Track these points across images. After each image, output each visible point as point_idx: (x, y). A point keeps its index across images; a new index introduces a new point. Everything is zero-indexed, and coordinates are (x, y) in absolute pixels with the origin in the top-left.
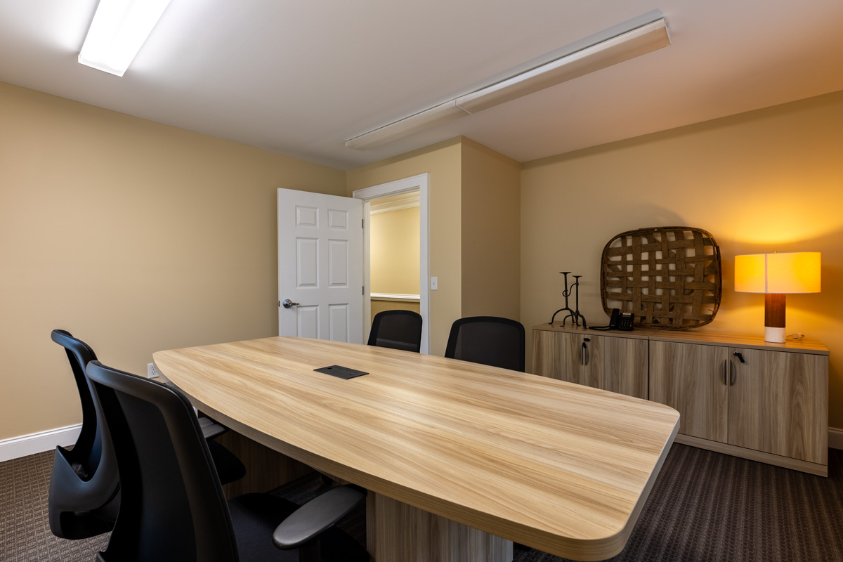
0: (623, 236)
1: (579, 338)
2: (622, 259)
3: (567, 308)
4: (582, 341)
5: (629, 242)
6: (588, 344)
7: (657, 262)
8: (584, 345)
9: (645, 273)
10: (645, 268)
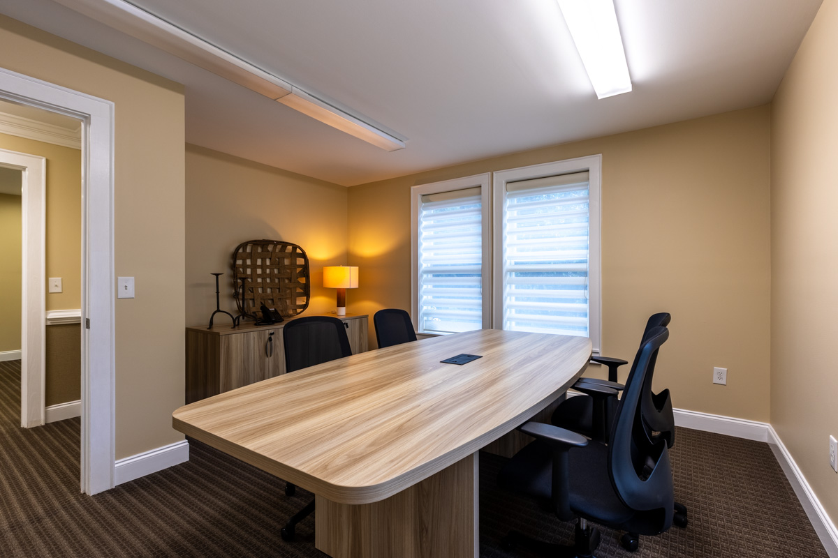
0: (244, 245)
1: (264, 334)
2: (243, 263)
3: (218, 310)
4: (267, 336)
5: (248, 250)
6: (272, 337)
7: (267, 267)
8: (270, 339)
9: (259, 276)
10: (259, 271)
